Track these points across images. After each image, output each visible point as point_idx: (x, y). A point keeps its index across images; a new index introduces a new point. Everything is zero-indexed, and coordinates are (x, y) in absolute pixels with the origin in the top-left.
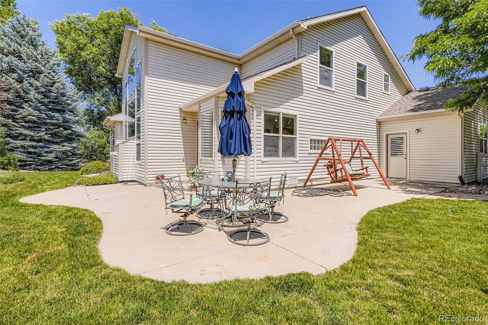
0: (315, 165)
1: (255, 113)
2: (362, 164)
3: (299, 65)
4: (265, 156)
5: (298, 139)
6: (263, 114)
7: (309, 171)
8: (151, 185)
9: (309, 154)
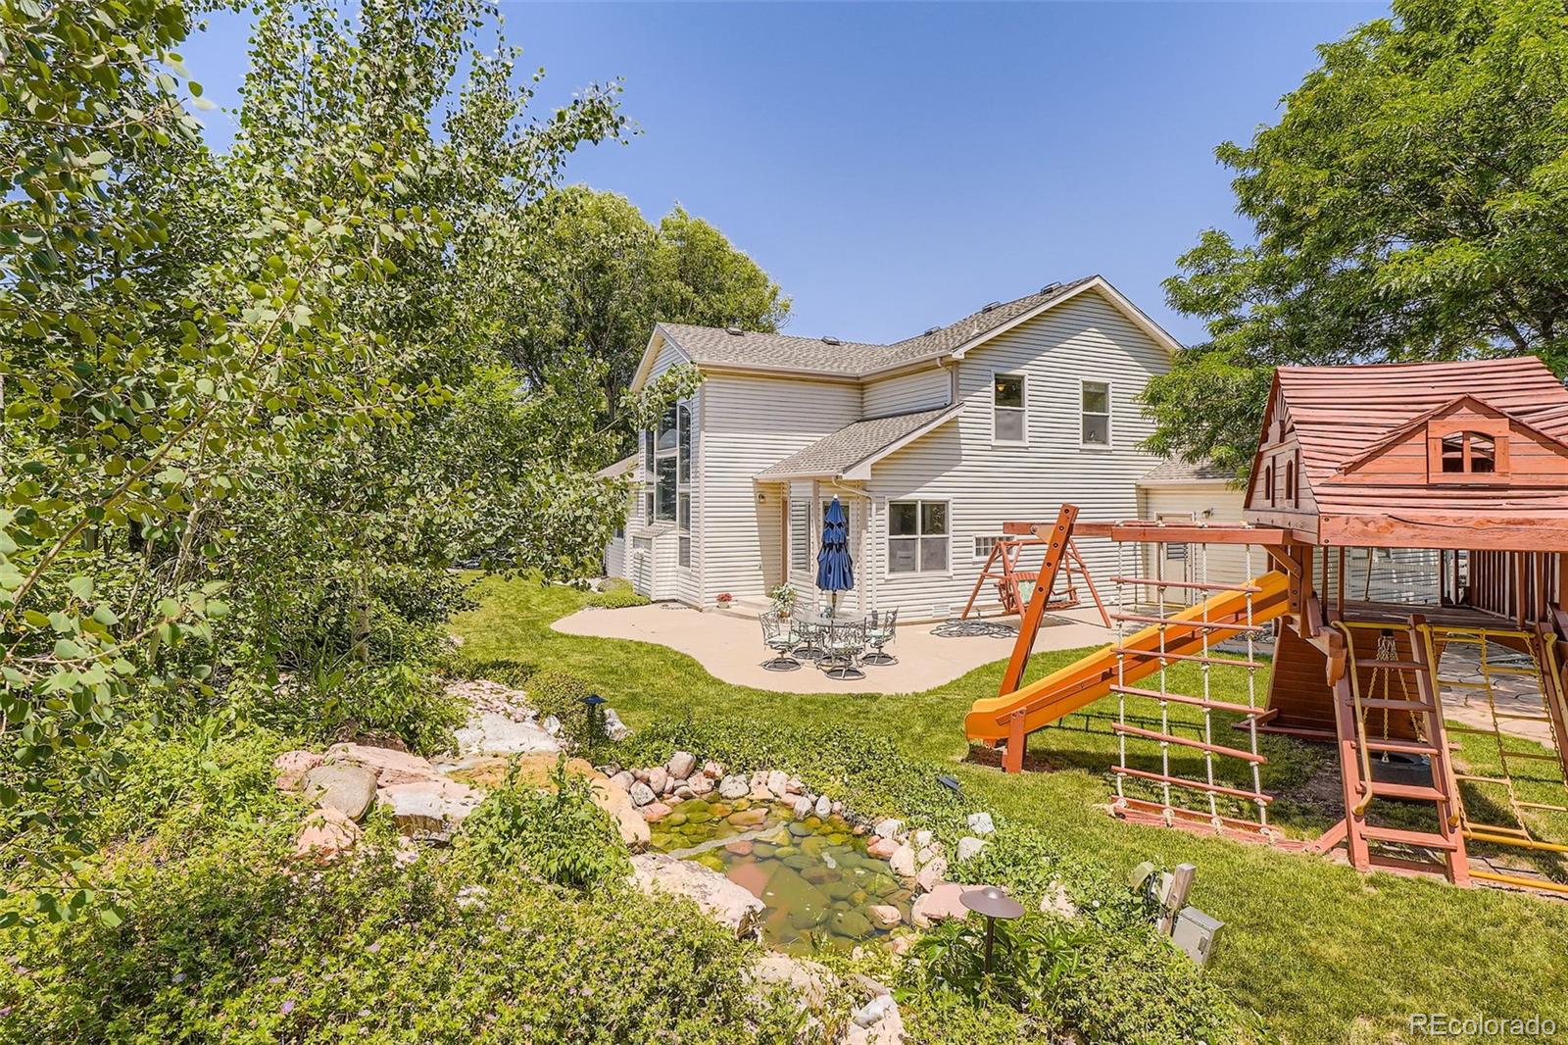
0: (978, 589)
1: (874, 506)
2: (1070, 582)
3: (955, 420)
4: (892, 570)
5: (951, 540)
6: (887, 507)
7: (971, 593)
8: (710, 611)
9: (974, 563)
